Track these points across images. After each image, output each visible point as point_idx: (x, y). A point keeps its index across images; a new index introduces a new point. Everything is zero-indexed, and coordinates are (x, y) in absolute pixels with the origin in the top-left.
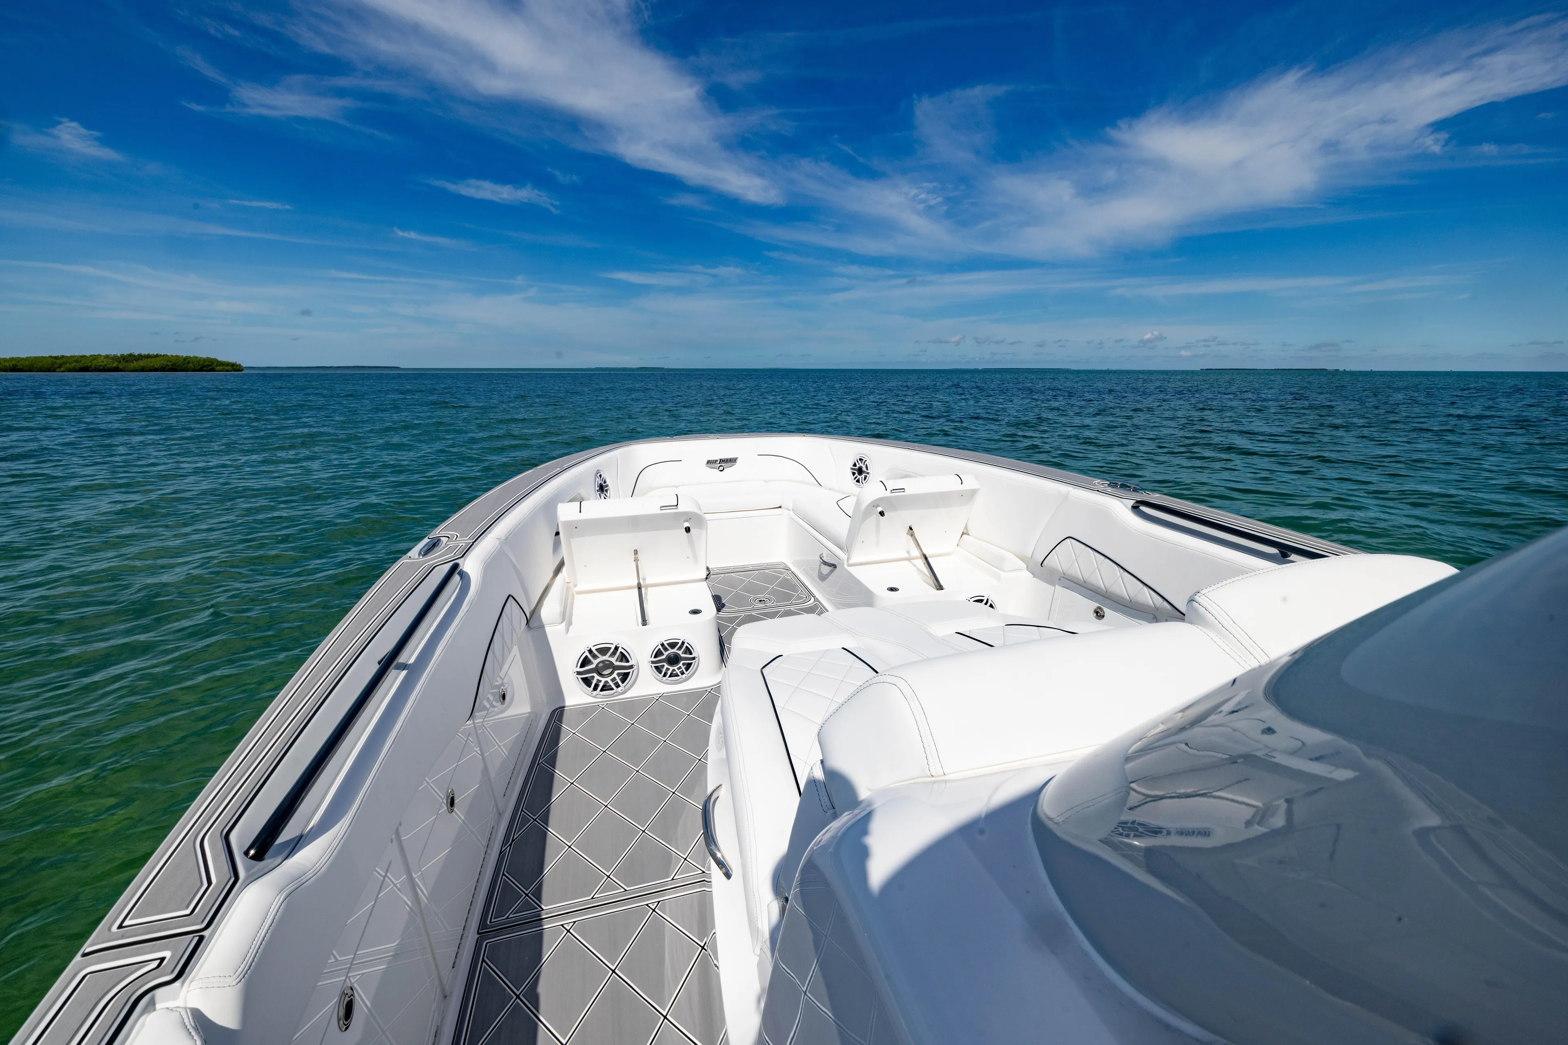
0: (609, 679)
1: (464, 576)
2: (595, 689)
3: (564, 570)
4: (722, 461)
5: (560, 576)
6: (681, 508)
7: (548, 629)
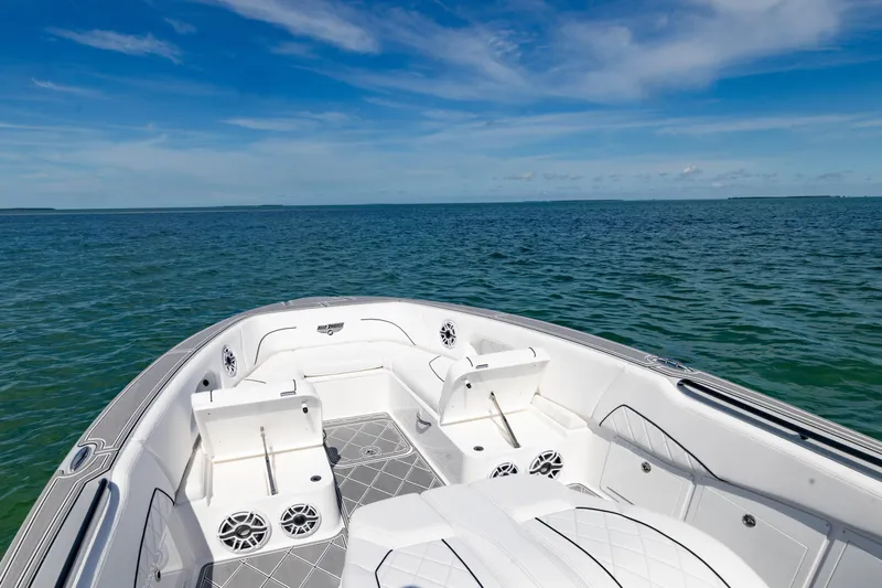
0: (247, 539)
1: (113, 487)
2: (236, 547)
3: (202, 444)
4: (330, 326)
5: (199, 451)
6: (300, 393)
7: (193, 504)
